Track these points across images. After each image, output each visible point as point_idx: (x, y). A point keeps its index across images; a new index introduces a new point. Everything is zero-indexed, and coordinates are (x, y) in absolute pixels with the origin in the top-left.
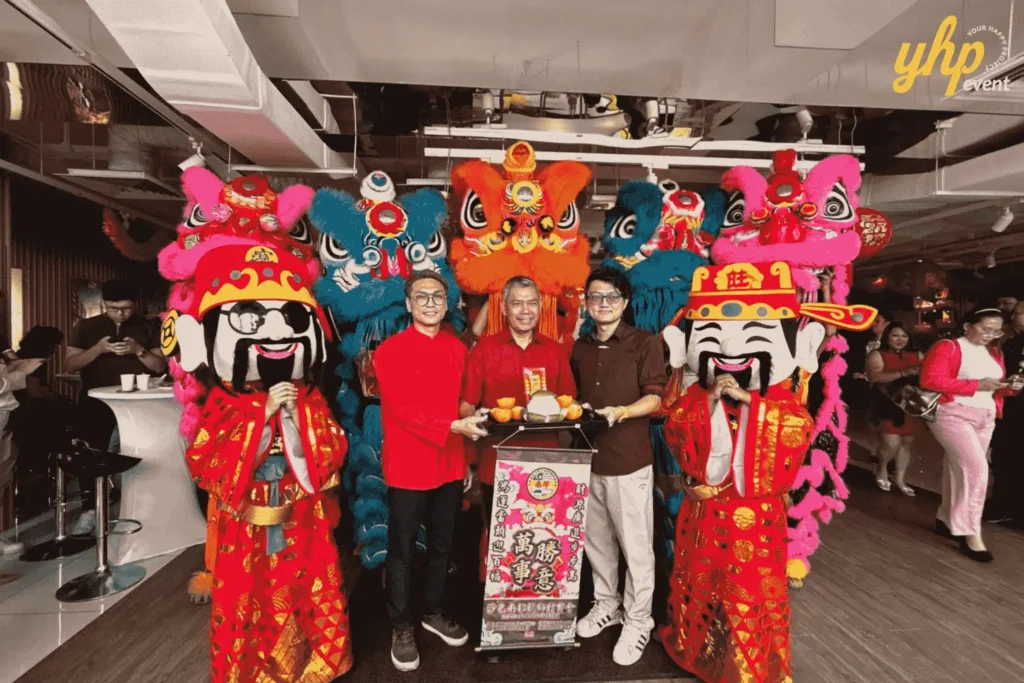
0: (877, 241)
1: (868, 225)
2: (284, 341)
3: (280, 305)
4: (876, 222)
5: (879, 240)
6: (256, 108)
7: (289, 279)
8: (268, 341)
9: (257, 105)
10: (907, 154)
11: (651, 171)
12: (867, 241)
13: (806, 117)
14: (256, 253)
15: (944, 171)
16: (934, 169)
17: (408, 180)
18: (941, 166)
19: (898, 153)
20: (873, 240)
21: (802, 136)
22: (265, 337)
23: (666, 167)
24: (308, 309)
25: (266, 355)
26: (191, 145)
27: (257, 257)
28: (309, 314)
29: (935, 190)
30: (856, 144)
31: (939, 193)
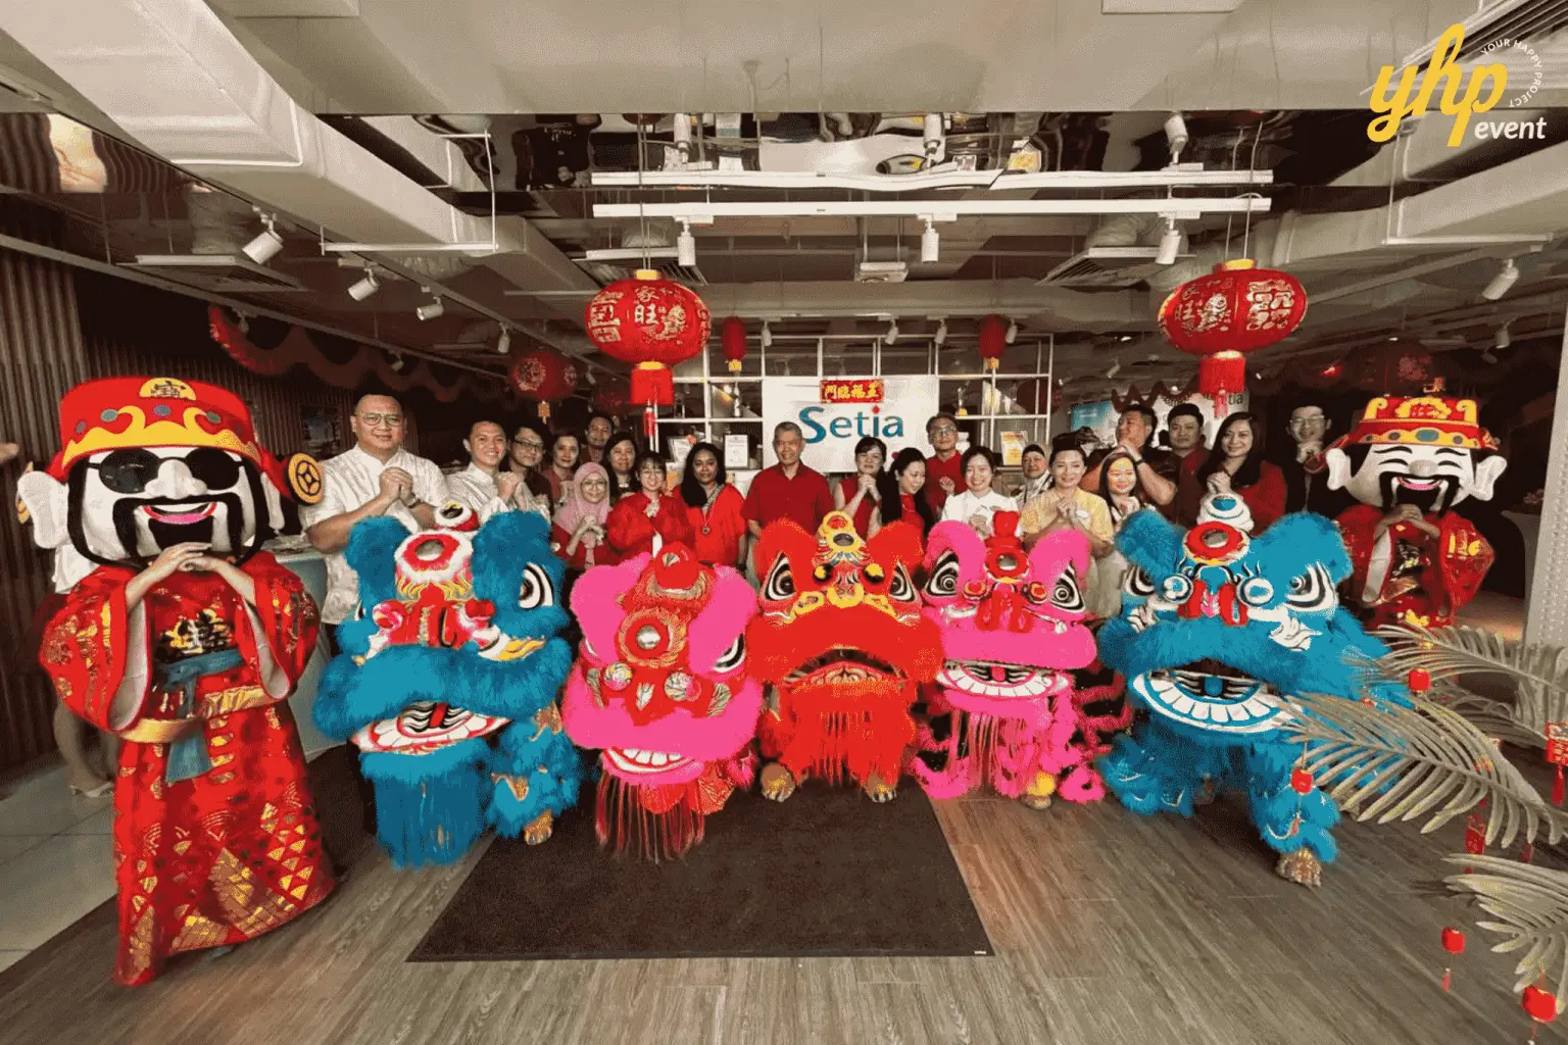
0: (1276, 322)
1: (1259, 297)
2: (190, 499)
3: (184, 452)
4: (1273, 292)
5: (1281, 319)
6: (297, 165)
7: (198, 418)
8: (164, 500)
9: (297, 161)
10: (1348, 179)
11: (929, 225)
12: (1259, 323)
13: (1177, 129)
14: (157, 387)
15: (1403, 205)
16: (1388, 203)
17: (588, 253)
18: (1397, 198)
19: (1332, 180)
20: (1269, 319)
21: (1170, 158)
22: (159, 494)
23: (954, 218)
24: (237, 458)
25: (163, 519)
26: (260, 219)
27: (159, 393)
28: (239, 464)
29: (1385, 238)
30: (1258, 168)
31: (1391, 241)
